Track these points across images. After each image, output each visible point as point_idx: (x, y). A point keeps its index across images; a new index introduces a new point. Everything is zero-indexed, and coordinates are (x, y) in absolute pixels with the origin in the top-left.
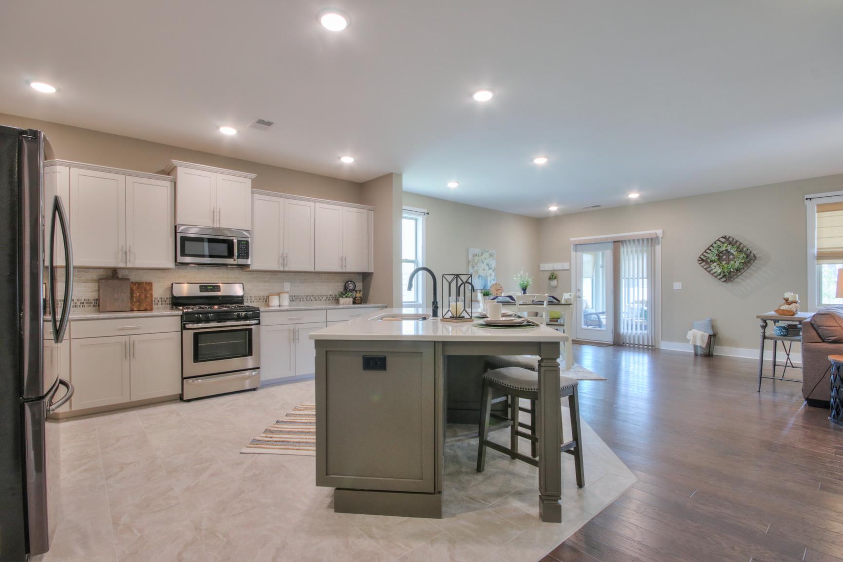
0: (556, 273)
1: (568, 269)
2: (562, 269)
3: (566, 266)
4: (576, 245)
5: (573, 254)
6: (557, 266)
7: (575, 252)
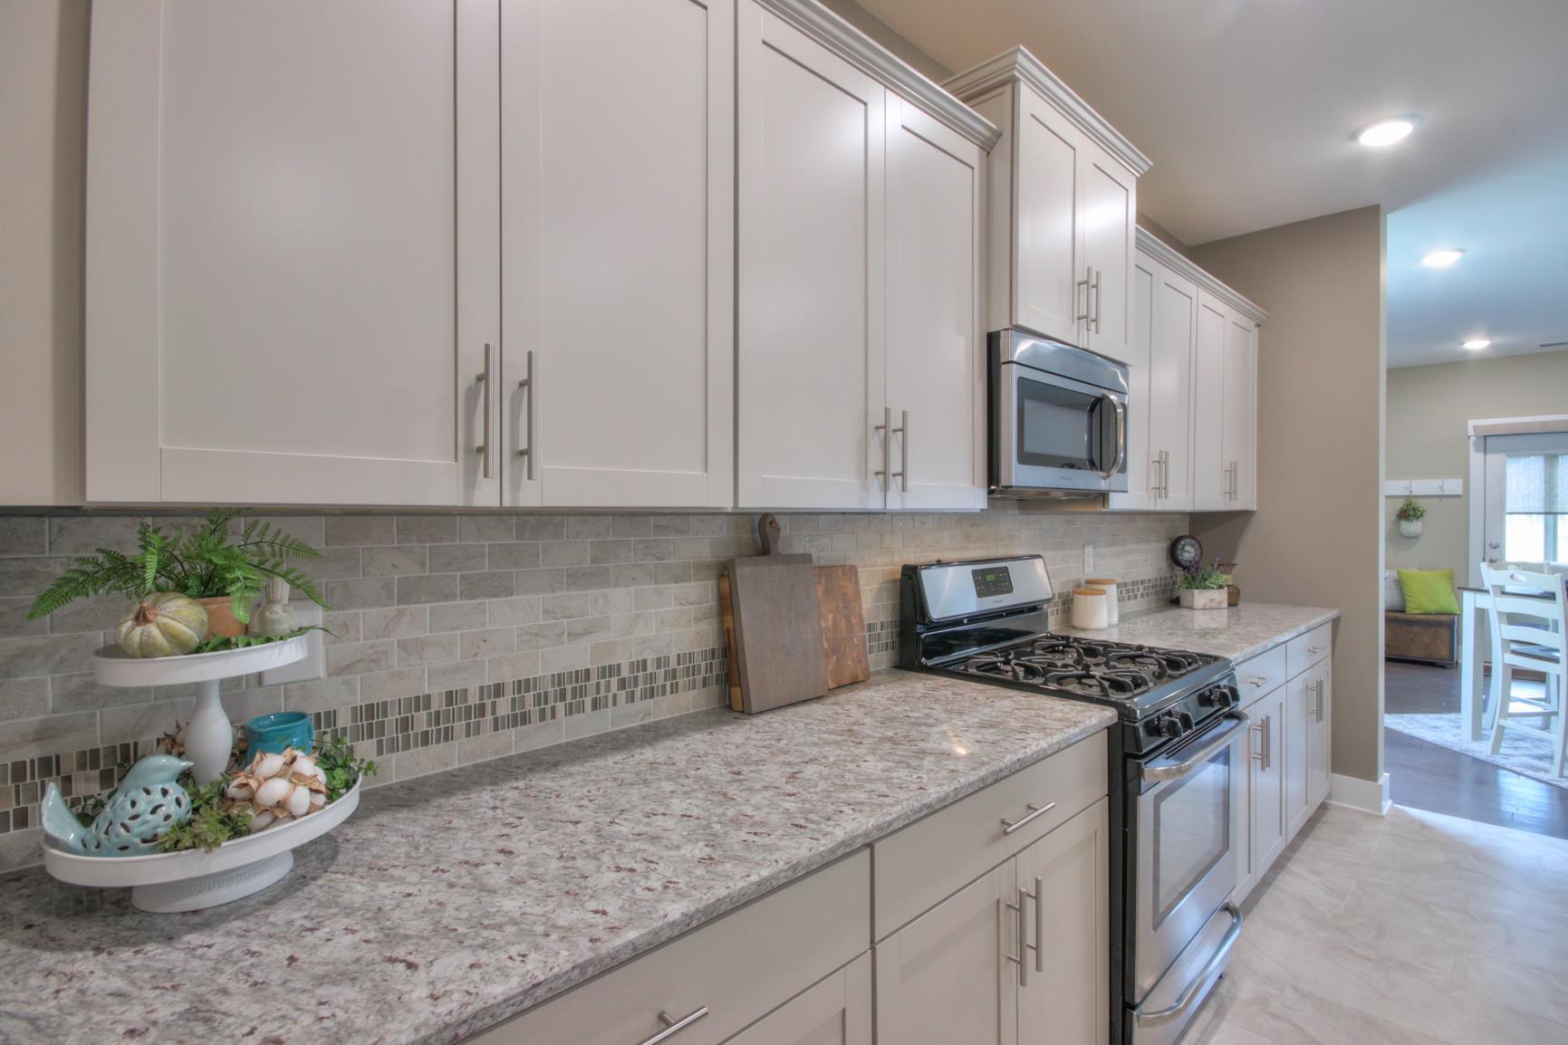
0: (1421, 504)
1: (1460, 492)
2: (1440, 493)
3: (1453, 486)
4: (1485, 437)
5: (1476, 458)
6: (1422, 487)
7: (1481, 455)
